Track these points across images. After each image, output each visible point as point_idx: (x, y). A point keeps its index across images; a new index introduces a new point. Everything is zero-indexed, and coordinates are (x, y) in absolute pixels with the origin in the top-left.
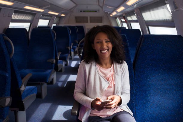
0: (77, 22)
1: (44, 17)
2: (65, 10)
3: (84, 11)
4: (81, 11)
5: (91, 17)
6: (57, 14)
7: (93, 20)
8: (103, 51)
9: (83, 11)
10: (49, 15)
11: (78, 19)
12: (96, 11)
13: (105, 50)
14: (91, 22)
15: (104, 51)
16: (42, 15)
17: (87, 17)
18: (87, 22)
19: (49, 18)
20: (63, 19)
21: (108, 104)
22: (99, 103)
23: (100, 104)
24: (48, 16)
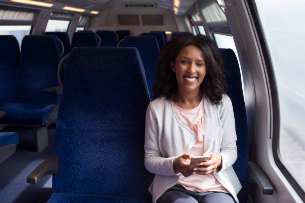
0: (121, 23)
1: (58, 16)
2: (94, 4)
3: (131, 6)
4: (127, 6)
5: (143, 16)
6: (82, 10)
7: (148, 20)
8: (188, 79)
9: (129, 5)
10: (66, 12)
11: (122, 19)
12: (152, 6)
13: (193, 77)
14: (144, 24)
15: (190, 80)
16: (53, 12)
17: (137, 16)
18: (138, 24)
19: (67, 17)
20: (97, 19)
21: (202, 164)
22: (187, 162)
23: (188, 164)
24: (66, 14)
